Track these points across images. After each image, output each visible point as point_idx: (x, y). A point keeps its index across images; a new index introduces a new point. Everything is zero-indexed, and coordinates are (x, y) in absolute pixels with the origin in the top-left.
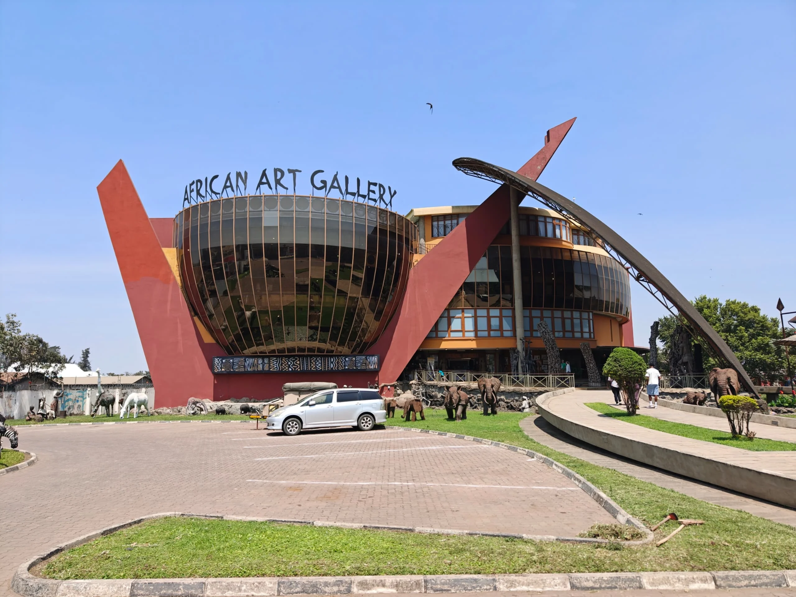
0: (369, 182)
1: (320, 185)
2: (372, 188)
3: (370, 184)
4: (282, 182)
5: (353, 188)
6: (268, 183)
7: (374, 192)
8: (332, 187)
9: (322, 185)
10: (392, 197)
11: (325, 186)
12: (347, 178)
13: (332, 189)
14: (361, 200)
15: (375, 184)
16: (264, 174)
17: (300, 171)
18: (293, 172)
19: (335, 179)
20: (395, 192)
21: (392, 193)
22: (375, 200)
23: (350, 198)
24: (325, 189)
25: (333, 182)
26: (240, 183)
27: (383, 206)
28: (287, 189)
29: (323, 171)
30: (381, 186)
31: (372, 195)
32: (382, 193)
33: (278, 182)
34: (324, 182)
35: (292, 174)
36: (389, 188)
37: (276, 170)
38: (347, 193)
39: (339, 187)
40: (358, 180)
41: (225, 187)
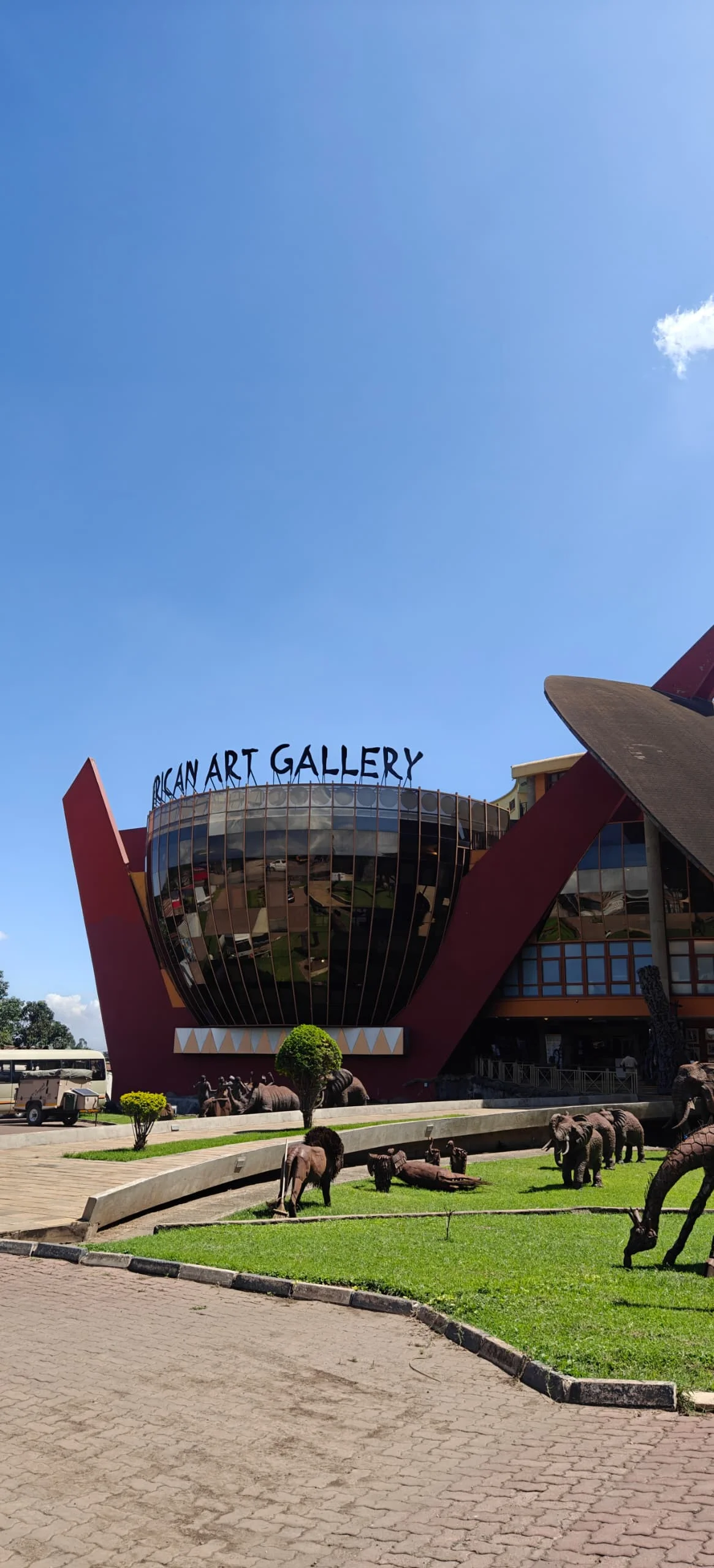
0: (363, 748)
1: (281, 765)
2: (369, 756)
3: (365, 751)
4: (234, 770)
5: (334, 762)
6: (218, 774)
7: (372, 763)
8: (302, 765)
9: (287, 765)
10: (411, 764)
11: (290, 767)
12: (325, 750)
13: (301, 770)
14: (349, 779)
15: (376, 750)
16: (214, 762)
17: (256, 751)
18: (247, 752)
19: (307, 753)
20: (420, 755)
21: (413, 757)
22: (375, 775)
23: (329, 778)
24: (289, 771)
25: (303, 759)
26: (190, 777)
27: (392, 781)
28: (239, 778)
29: (287, 746)
30: (387, 750)
31: (369, 768)
32: (390, 761)
33: (229, 771)
34: (289, 761)
35: (247, 756)
36: (407, 751)
37: (228, 753)
38: (325, 771)
39: (312, 766)
40: (344, 750)
41: (177, 784)
